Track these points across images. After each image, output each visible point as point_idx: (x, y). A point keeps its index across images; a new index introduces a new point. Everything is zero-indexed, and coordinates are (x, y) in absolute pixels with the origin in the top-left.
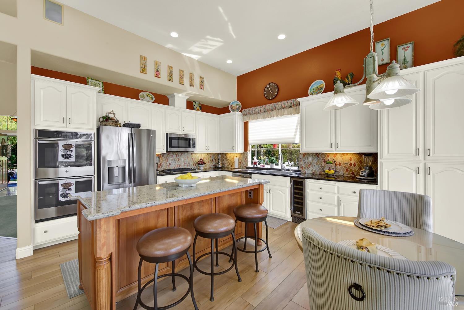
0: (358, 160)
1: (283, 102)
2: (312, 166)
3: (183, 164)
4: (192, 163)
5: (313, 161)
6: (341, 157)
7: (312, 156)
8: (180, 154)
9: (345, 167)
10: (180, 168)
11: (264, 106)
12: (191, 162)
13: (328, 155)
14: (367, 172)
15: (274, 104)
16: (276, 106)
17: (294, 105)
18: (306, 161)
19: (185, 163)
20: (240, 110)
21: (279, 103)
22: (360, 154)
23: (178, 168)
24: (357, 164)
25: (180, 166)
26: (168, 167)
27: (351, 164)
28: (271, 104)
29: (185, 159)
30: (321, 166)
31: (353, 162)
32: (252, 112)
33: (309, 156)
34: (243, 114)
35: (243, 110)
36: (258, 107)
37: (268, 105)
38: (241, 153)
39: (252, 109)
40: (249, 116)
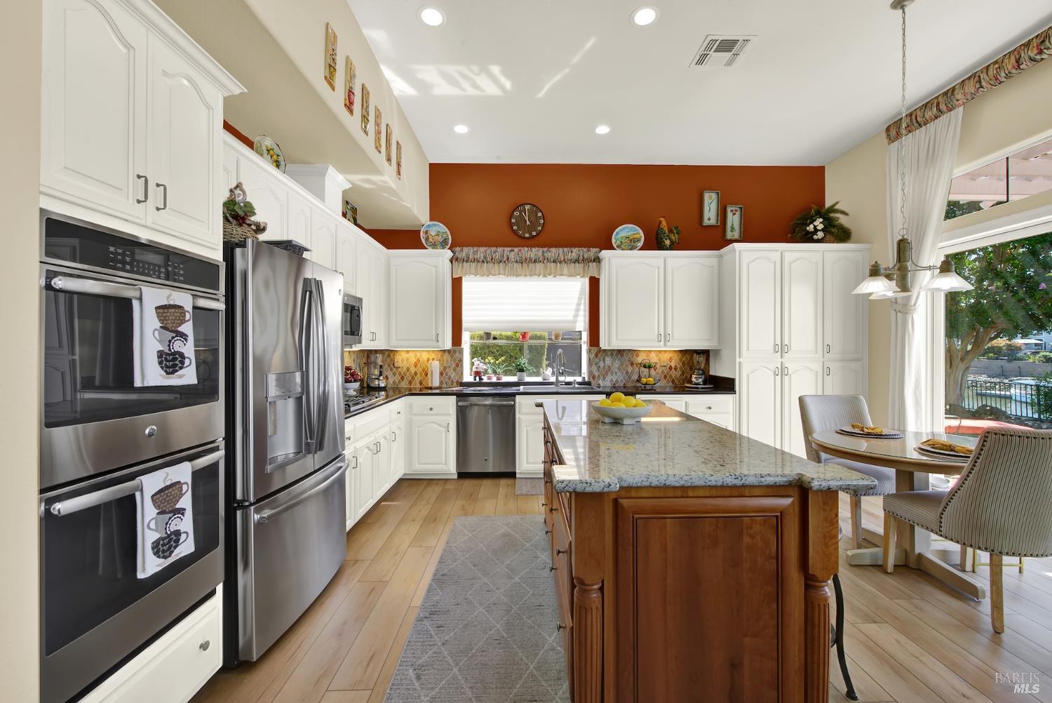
0: (681, 360)
1: (561, 250)
2: (612, 373)
5: (612, 364)
6: (658, 356)
7: (612, 355)
11: (516, 250)
13: (637, 354)
14: (702, 377)
15: (541, 249)
16: (546, 255)
17: (582, 259)
18: (602, 364)
20: (448, 247)
21: (553, 250)
27: (671, 368)
31: (673, 364)
32: (485, 257)
33: (607, 355)
34: (457, 259)
35: (457, 249)
36: (500, 249)
37: (526, 249)
38: (444, 351)
39: (482, 249)
40: (473, 265)
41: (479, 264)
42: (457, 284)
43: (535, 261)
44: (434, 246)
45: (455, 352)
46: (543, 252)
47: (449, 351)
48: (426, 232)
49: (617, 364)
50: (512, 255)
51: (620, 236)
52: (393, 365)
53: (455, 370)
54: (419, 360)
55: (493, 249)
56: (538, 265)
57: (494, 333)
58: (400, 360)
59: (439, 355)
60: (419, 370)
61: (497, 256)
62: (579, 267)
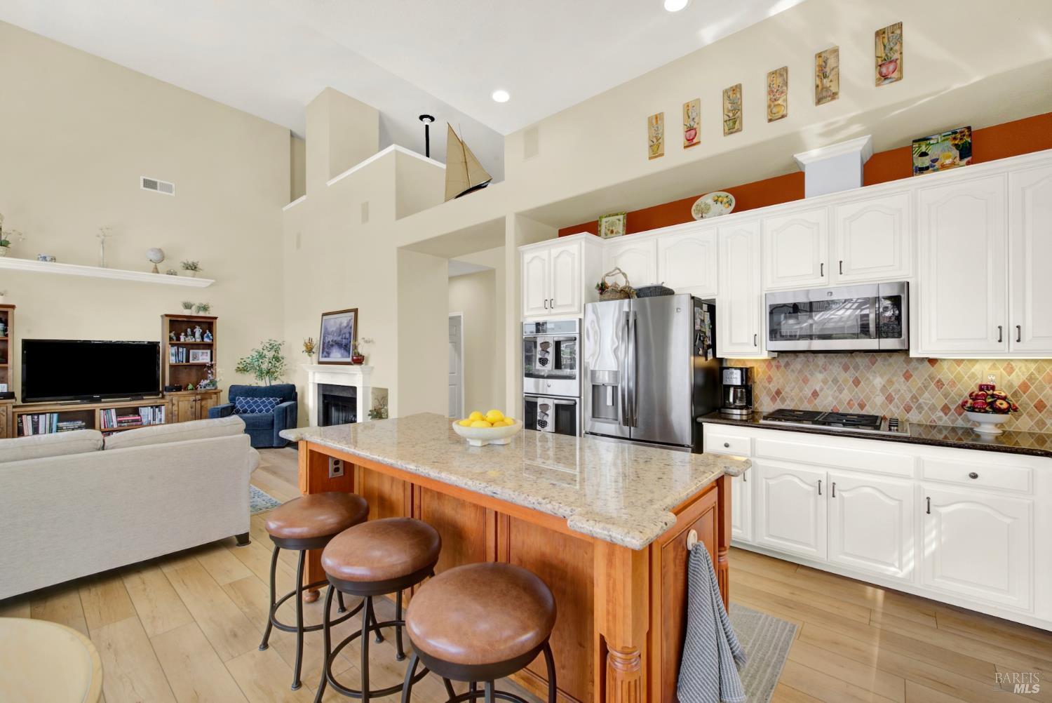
3: (879, 399)
4: (932, 398)
8: (861, 361)
10: (864, 412)
12: (926, 394)
19: (890, 399)
23: (851, 412)
25: (862, 406)
26: (810, 402)
29: (890, 382)
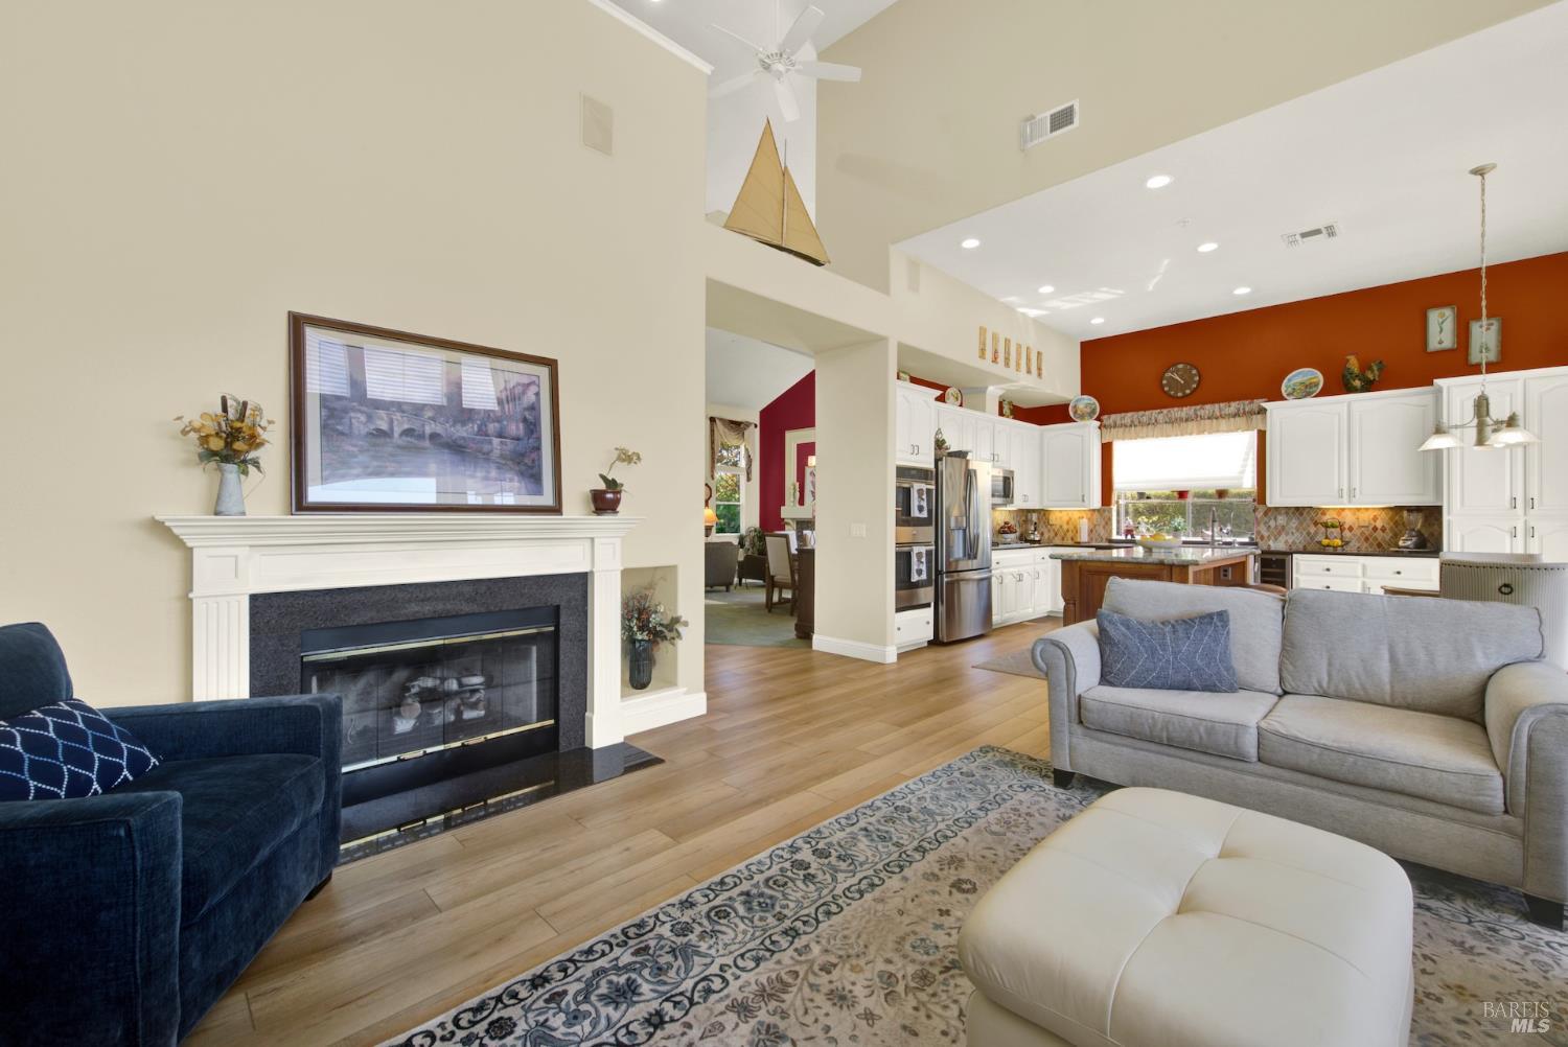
0: (1391, 519)
1: (1217, 405)
2: (1287, 534)
5: (1287, 524)
6: (1355, 514)
7: (1287, 513)
9: (1363, 533)
11: (1165, 411)
13: (1324, 511)
14: (1414, 539)
15: (1193, 408)
16: (1199, 413)
17: (1244, 413)
18: (1272, 523)
20: (1095, 416)
21: (1208, 407)
22: (1398, 509)
24: (1387, 526)
27: (1375, 529)
28: (1184, 409)
30: (1309, 534)
31: (1379, 524)
32: (1132, 422)
33: (1280, 514)
34: (1105, 426)
35: (1105, 417)
36: (1147, 413)
37: (1176, 409)
38: (1094, 510)
39: (1129, 414)
40: (1121, 430)
41: (1127, 429)
42: (1107, 450)
43: (1187, 420)
44: (1082, 417)
45: (1104, 511)
46: (1195, 410)
47: (1098, 510)
48: (1075, 407)
49: (1294, 523)
50: (1160, 417)
51: (1292, 382)
52: (1047, 523)
53: (1104, 527)
54: (1070, 519)
55: (1141, 413)
56: (1190, 424)
57: (1147, 493)
58: (1053, 519)
59: (1089, 514)
60: (1071, 527)
61: (1145, 419)
62: (1240, 421)
